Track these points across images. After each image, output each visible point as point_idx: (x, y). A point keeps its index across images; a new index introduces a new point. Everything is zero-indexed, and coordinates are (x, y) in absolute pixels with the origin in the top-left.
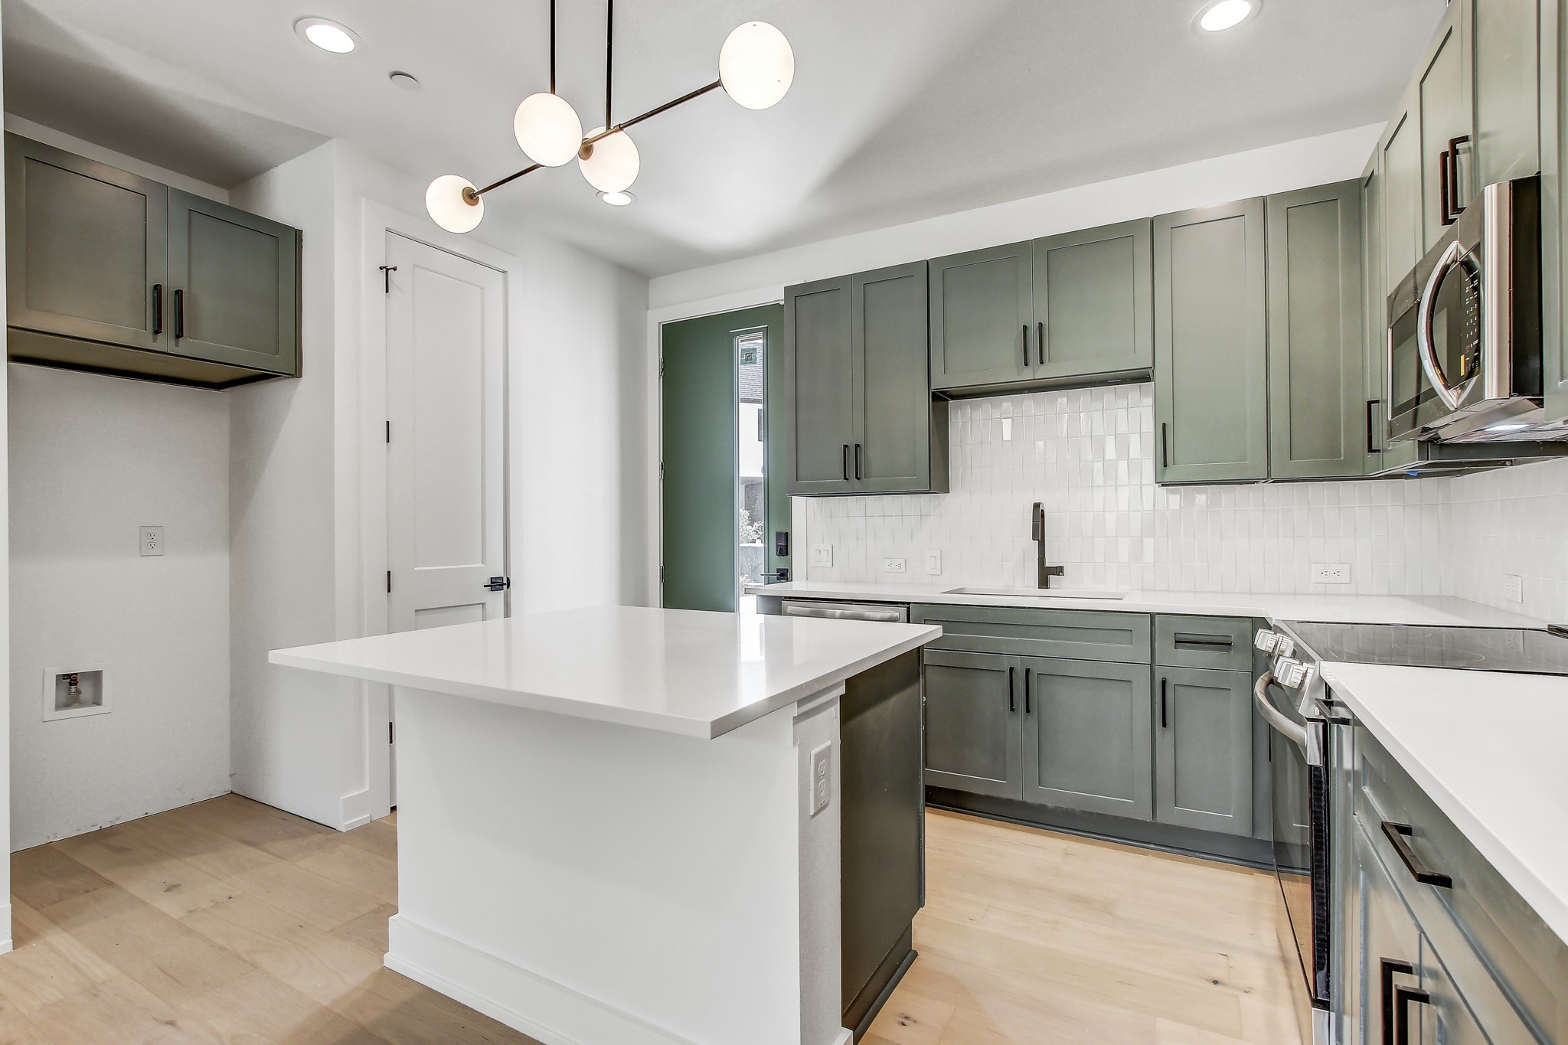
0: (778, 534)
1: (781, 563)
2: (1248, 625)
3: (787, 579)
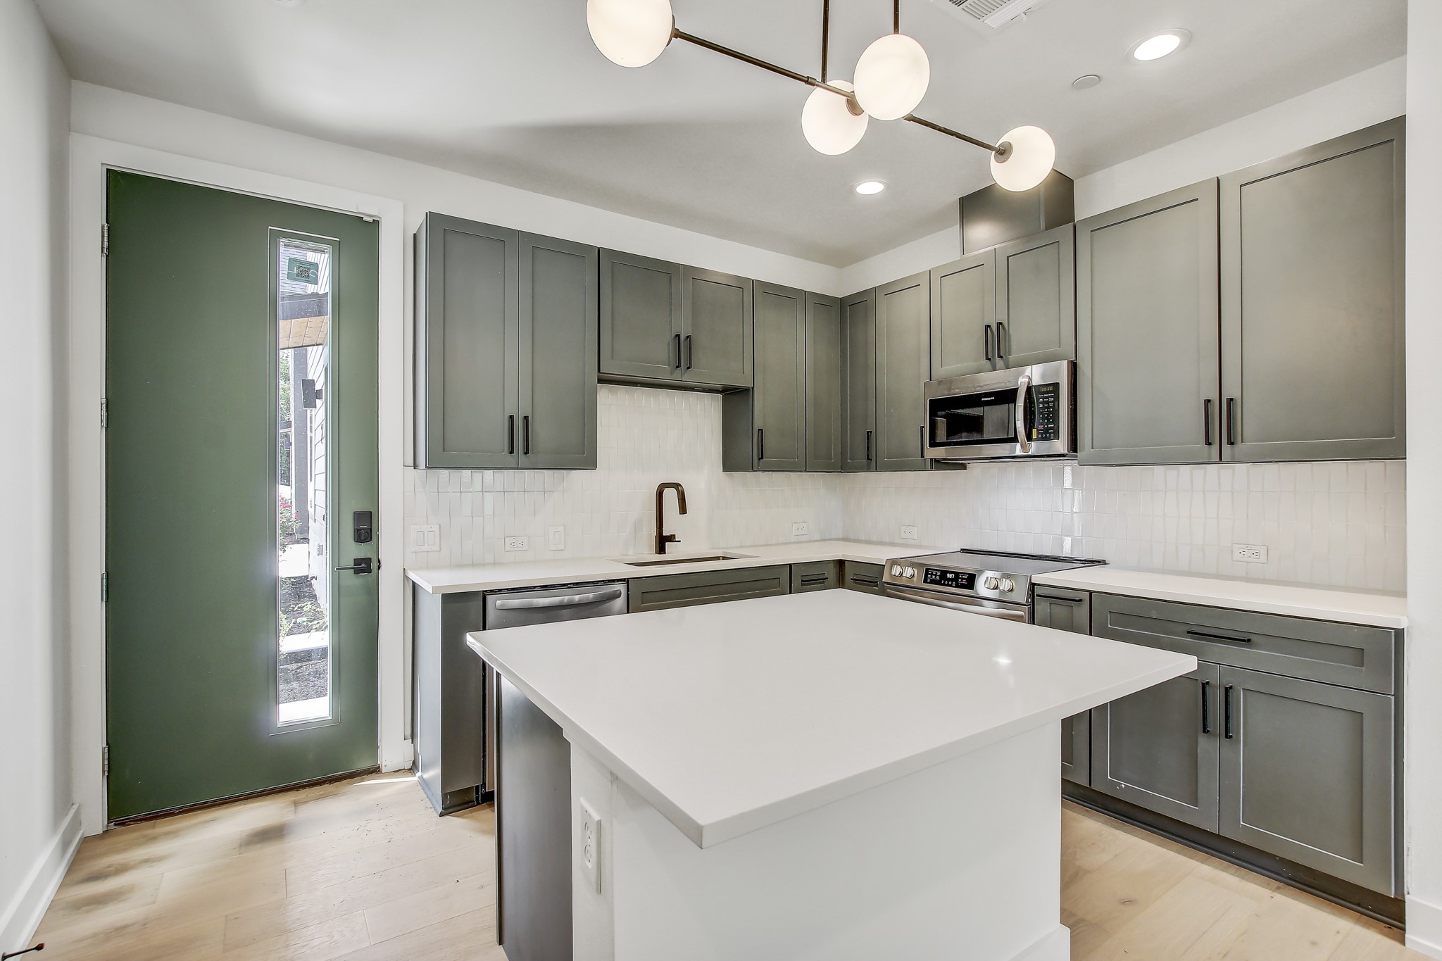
0: (356, 515)
1: (361, 551)
2: (832, 565)
3: (370, 571)
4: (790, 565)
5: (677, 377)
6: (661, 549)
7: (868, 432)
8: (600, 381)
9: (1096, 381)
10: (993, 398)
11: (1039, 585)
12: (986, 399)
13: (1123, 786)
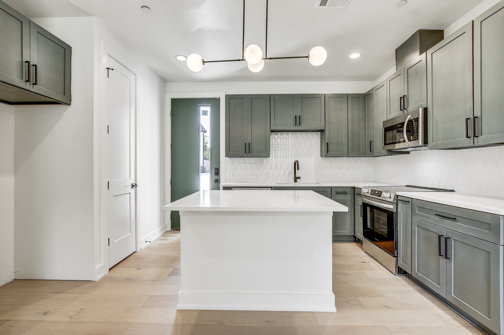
0: (215, 169)
1: (216, 177)
2: (350, 189)
3: (218, 182)
4: (331, 187)
5: (296, 128)
6: (295, 181)
7: (370, 142)
8: (272, 131)
9: (434, 115)
10: (400, 125)
11: (399, 196)
12: (399, 126)
13: (420, 275)
